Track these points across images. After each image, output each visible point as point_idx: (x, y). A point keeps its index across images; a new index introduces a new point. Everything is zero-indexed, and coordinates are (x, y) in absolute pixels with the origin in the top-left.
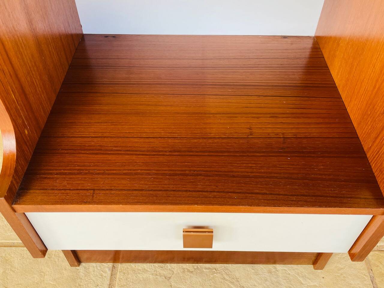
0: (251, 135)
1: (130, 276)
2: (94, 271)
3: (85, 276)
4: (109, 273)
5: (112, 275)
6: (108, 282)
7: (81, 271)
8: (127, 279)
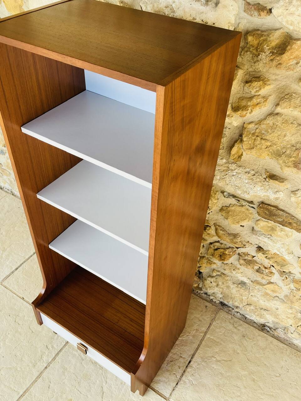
0: (117, 323)
1: (70, 349)
2: (60, 339)
3: (56, 339)
4: (64, 343)
5: (65, 345)
6: (62, 347)
7: (56, 336)
8: (69, 350)
